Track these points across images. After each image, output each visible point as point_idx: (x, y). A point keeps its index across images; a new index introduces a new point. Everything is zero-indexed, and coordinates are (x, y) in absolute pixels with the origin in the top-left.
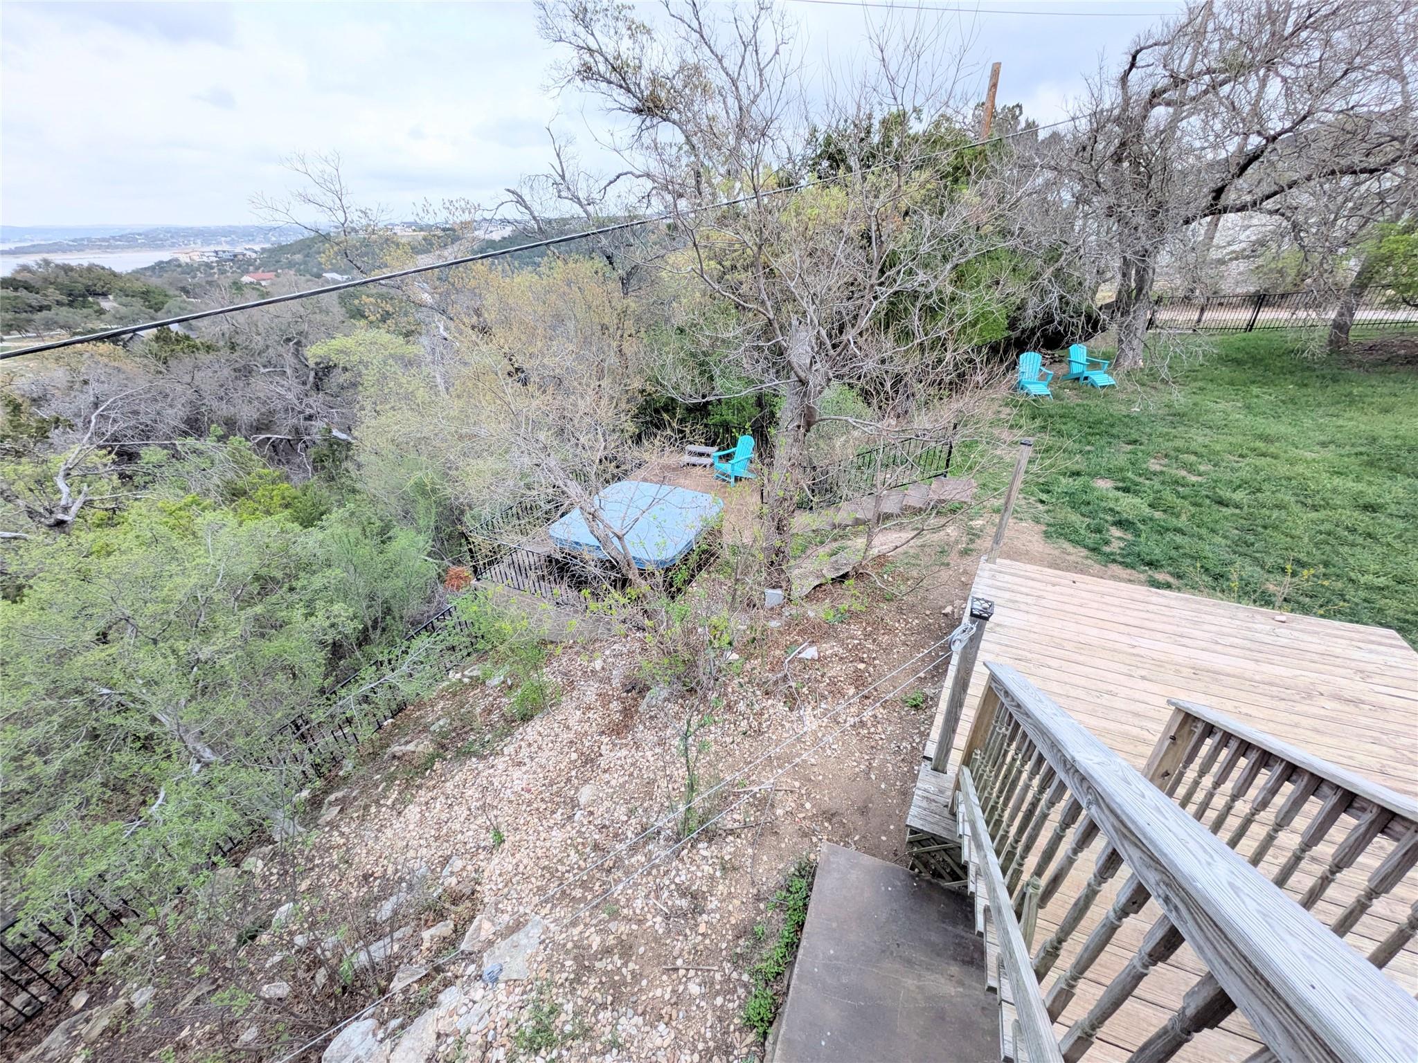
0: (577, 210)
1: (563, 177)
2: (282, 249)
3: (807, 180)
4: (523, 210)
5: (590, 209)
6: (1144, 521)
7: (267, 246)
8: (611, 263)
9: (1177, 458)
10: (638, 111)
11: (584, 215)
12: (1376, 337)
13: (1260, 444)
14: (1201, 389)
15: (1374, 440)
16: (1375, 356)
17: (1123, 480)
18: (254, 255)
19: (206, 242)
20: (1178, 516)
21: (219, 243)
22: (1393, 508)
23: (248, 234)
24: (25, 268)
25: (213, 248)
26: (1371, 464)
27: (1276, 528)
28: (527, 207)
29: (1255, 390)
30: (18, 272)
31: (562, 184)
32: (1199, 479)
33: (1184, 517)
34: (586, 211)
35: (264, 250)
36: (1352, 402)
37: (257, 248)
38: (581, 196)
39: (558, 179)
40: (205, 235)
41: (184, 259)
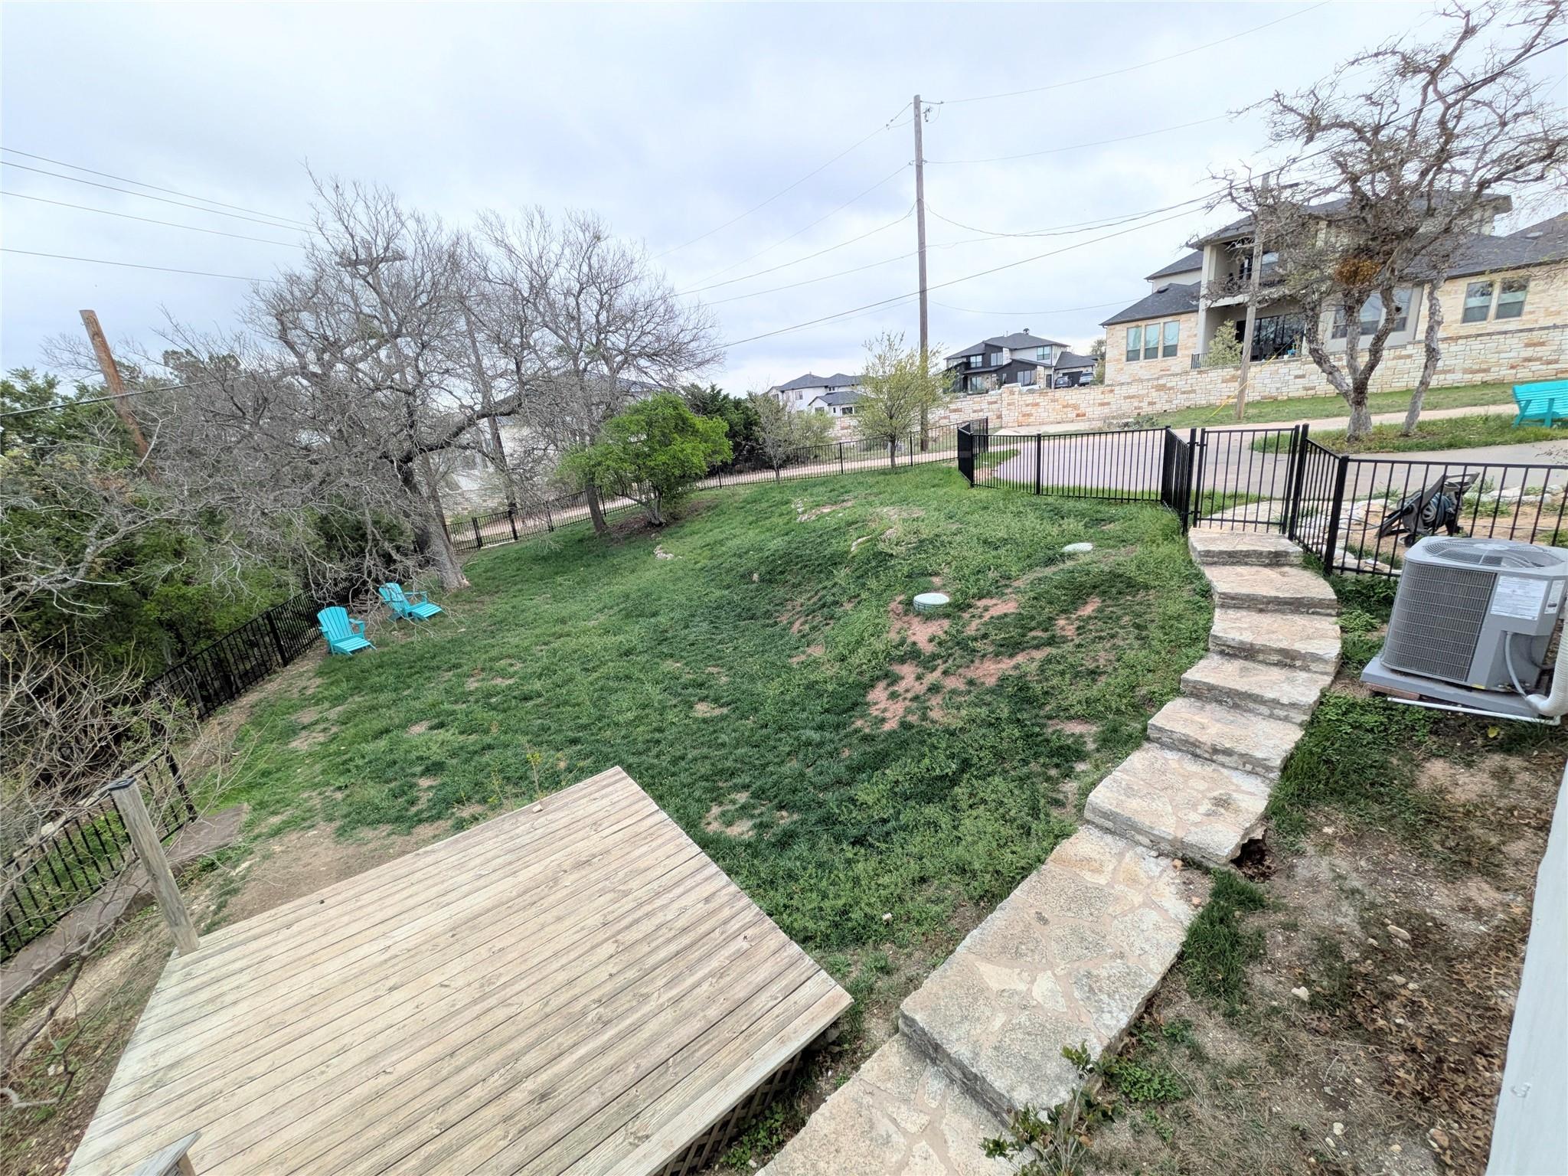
6: (453, 754)
9: (491, 669)
12: (621, 520)
13: (558, 629)
14: (520, 591)
15: (627, 596)
16: (626, 532)
17: (438, 715)
20: (487, 731)
22: (640, 648)
26: (628, 616)
27: (566, 703)
29: (559, 579)
32: (511, 681)
33: (494, 730)
36: (616, 572)
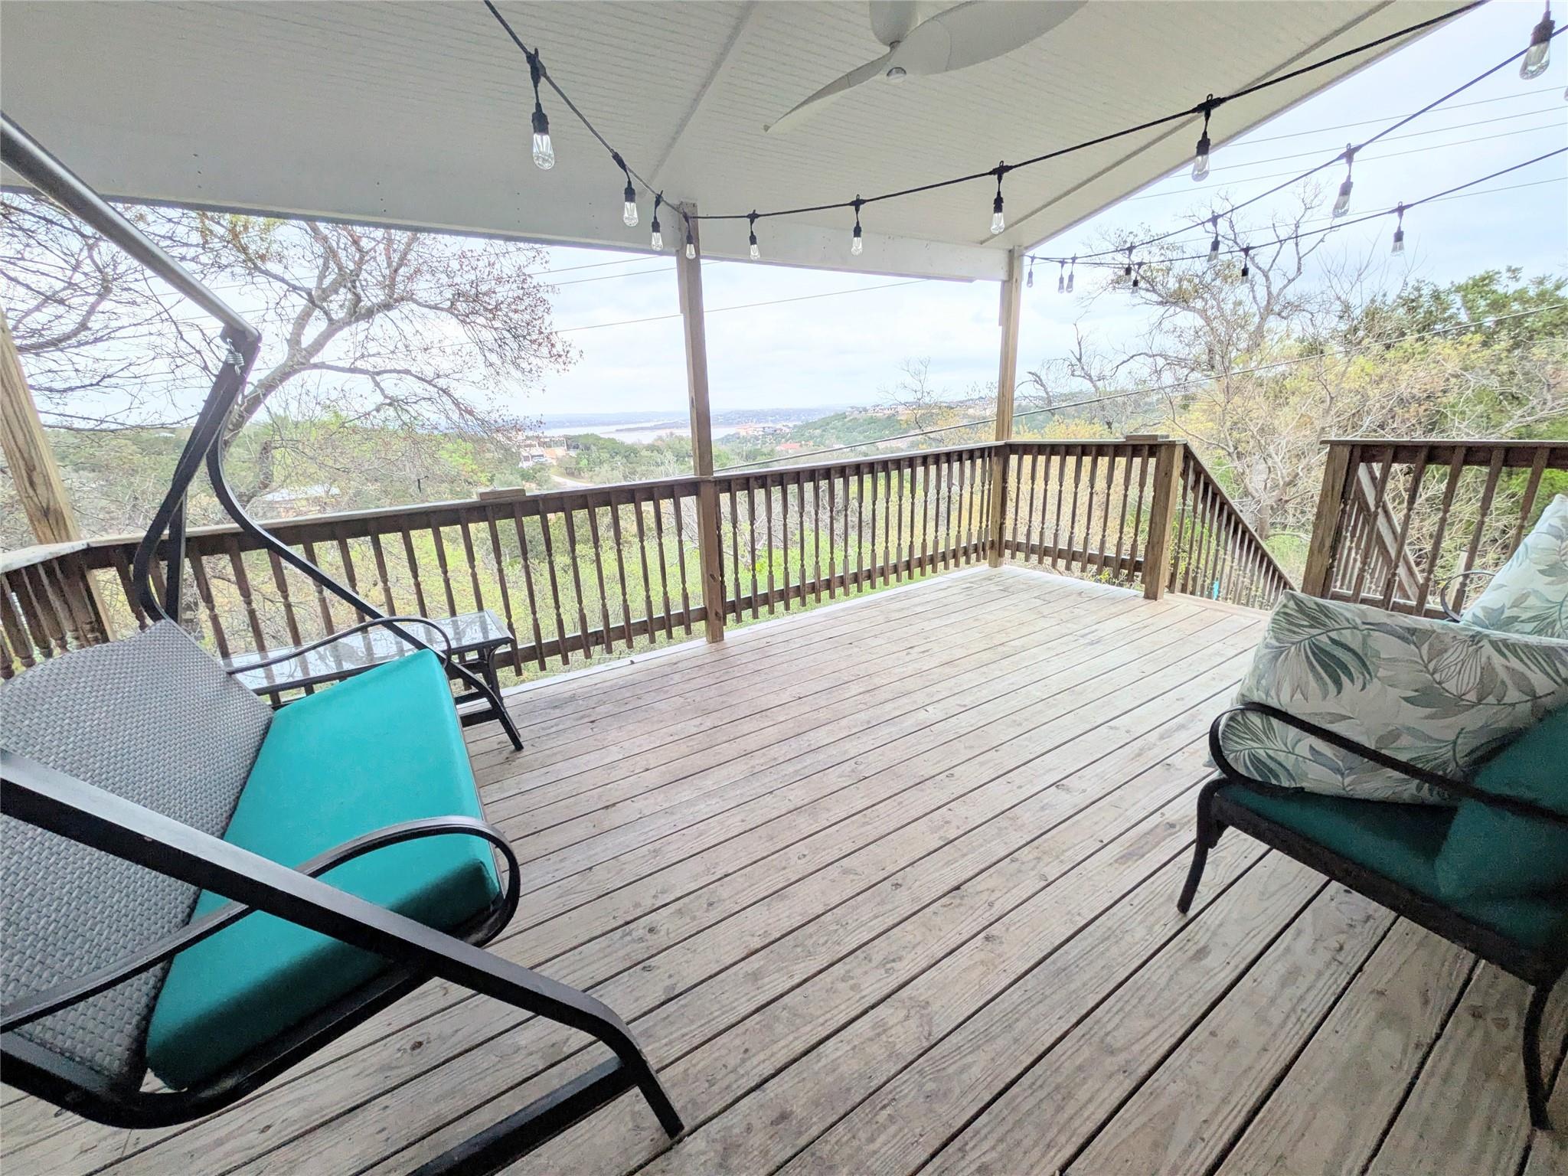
0: (1086, 386)
1: (1080, 360)
2: (808, 425)
3: (1335, 348)
4: (1039, 387)
5: (1100, 384)
7: (799, 423)
8: (1110, 427)
10: (1161, 303)
11: (1093, 389)
18: (788, 430)
19: (759, 421)
21: (767, 422)
23: (786, 415)
24: (660, 438)
25: (762, 425)
28: (1042, 385)
30: (656, 440)
31: (1078, 364)
34: (1095, 386)
35: (795, 426)
37: (791, 425)
38: (1093, 374)
39: (1075, 361)
40: (759, 416)
41: (743, 433)
